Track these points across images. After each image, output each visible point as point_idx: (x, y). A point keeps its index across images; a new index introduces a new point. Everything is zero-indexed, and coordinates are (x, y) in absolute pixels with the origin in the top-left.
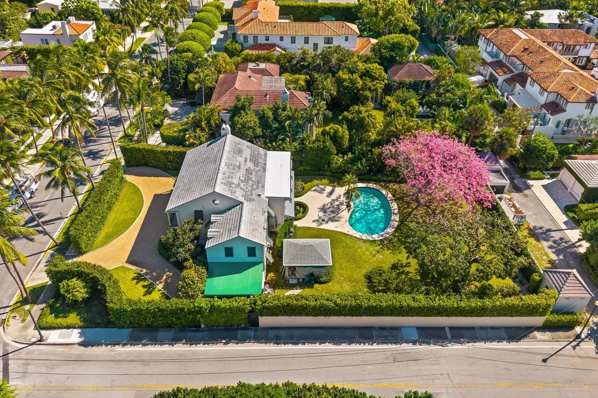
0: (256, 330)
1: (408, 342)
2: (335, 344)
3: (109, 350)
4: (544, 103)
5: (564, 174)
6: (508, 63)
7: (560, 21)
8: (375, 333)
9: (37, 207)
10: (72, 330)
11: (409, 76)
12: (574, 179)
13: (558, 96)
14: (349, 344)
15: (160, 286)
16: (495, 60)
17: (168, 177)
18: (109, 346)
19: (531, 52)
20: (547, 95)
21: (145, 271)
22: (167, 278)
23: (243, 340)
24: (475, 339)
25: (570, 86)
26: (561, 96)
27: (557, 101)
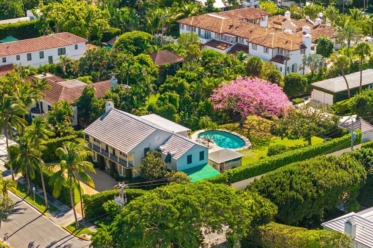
4: (271, 58)
6: (222, 39)
7: (225, 5)
11: (165, 61)
12: (323, 93)
13: (279, 49)
16: (209, 40)
19: (237, 27)
20: (272, 51)
25: (285, 42)
26: (282, 49)
27: (280, 54)
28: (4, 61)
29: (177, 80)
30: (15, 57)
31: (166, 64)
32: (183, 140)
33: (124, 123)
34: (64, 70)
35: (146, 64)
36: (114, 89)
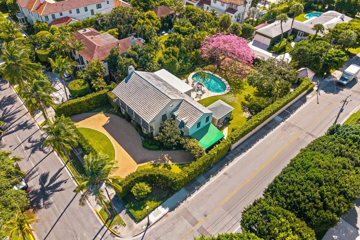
0: (232, 152)
1: (281, 122)
2: (262, 138)
3: (186, 203)
4: (226, 10)
5: (257, 37)
8: (269, 126)
9: (34, 173)
10: (156, 209)
12: (263, 37)
13: (231, 4)
14: (266, 135)
15: (170, 163)
17: (96, 114)
18: (184, 201)
20: (226, 5)
21: (153, 162)
22: (168, 158)
23: (232, 159)
24: (296, 109)
26: (233, 4)
27: (231, 7)
28: (61, 15)
29: (176, 36)
30: (68, 11)
31: (164, 16)
32: (192, 107)
33: (144, 89)
34: (99, 23)
35: (152, 18)
36: (134, 47)
